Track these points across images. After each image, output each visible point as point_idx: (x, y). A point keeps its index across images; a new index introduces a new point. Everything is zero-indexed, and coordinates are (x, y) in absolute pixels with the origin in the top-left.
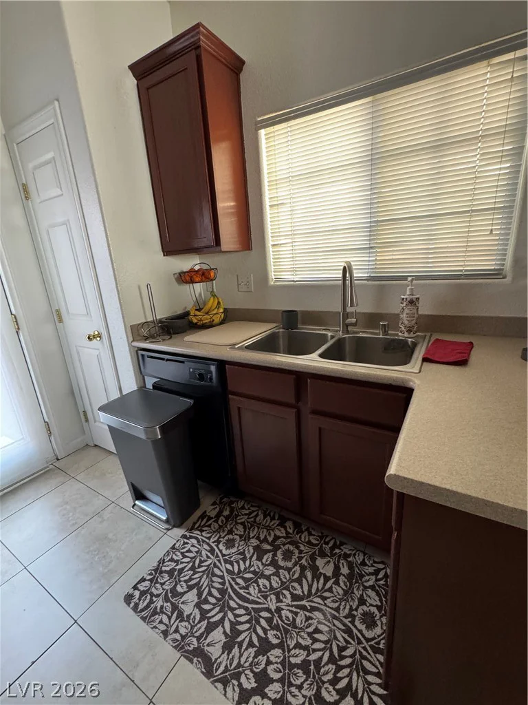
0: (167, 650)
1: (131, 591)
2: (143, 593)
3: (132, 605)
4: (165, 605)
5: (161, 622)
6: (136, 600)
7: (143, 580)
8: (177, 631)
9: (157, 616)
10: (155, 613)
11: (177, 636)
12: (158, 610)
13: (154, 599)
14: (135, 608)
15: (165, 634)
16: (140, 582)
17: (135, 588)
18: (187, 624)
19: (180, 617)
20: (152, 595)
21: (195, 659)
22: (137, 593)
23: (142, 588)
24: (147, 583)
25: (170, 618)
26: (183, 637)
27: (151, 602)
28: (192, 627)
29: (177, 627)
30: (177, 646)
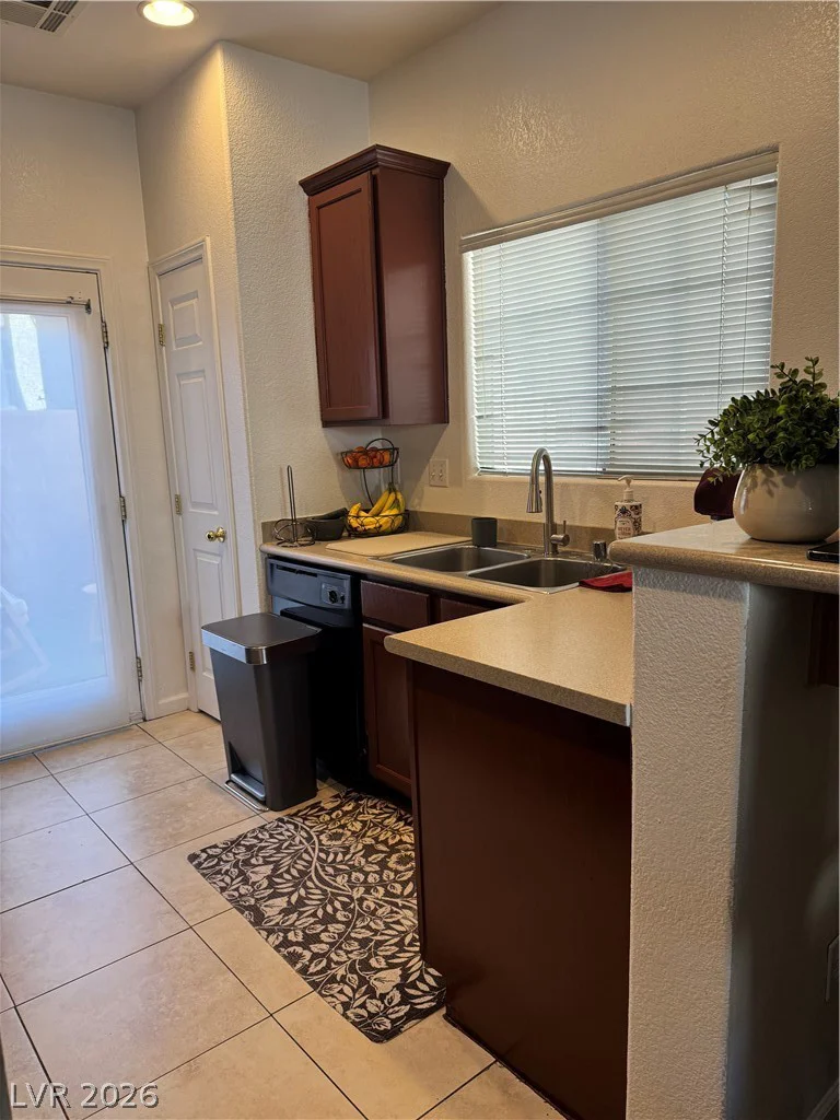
0: (221, 901)
1: (198, 853)
2: (209, 856)
5: (222, 880)
7: (215, 846)
8: (237, 889)
10: (219, 872)
11: (236, 894)
14: (198, 866)
15: (223, 889)
16: (210, 848)
17: (204, 851)
19: (246, 881)
20: (220, 859)
21: (247, 912)
22: (204, 856)
24: (218, 850)
25: (232, 880)
27: (218, 864)
28: (254, 891)
30: (232, 900)
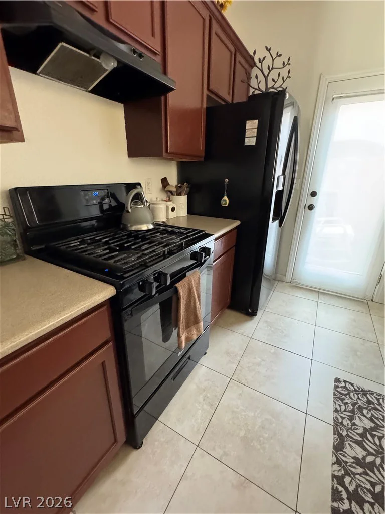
0: (330, 416)
1: (342, 380)
2: (345, 387)
3: (336, 384)
4: (350, 405)
5: (340, 406)
6: (340, 385)
7: (352, 385)
8: (343, 418)
9: (341, 402)
10: (342, 400)
11: (340, 420)
12: (344, 401)
13: (348, 396)
14: (336, 387)
15: (336, 411)
16: (350, 383)
17: (345, 382)
18: (350, 424)
19: (351, 418)
20: (349, 394)
21: (336, 436)
22: (343, 384)
23: (347, 386)
24: (352, 388)
25: (345, 410)
26: (342, 423)
27: (346, 395)
28: (351, 429)
29: (345, 418)
30: (336, 420)
